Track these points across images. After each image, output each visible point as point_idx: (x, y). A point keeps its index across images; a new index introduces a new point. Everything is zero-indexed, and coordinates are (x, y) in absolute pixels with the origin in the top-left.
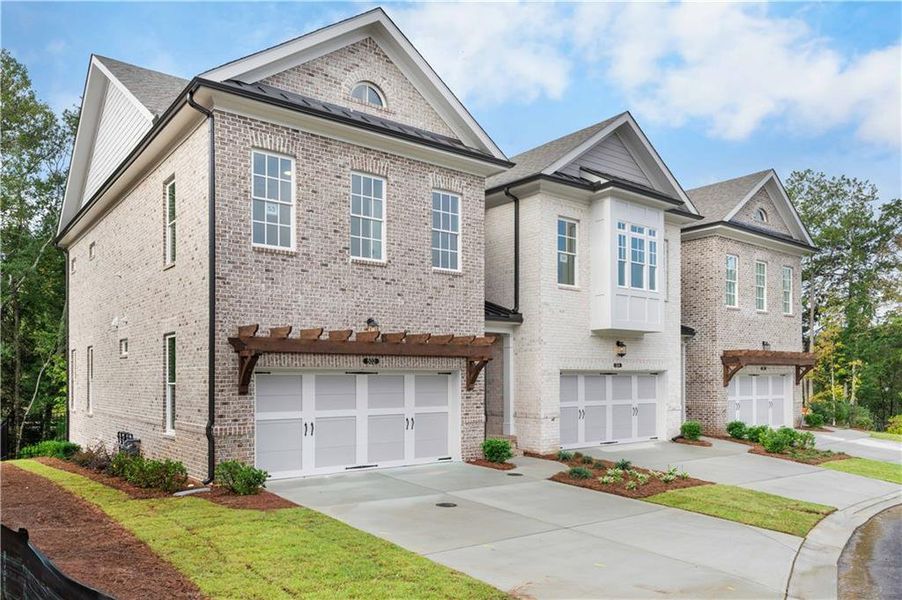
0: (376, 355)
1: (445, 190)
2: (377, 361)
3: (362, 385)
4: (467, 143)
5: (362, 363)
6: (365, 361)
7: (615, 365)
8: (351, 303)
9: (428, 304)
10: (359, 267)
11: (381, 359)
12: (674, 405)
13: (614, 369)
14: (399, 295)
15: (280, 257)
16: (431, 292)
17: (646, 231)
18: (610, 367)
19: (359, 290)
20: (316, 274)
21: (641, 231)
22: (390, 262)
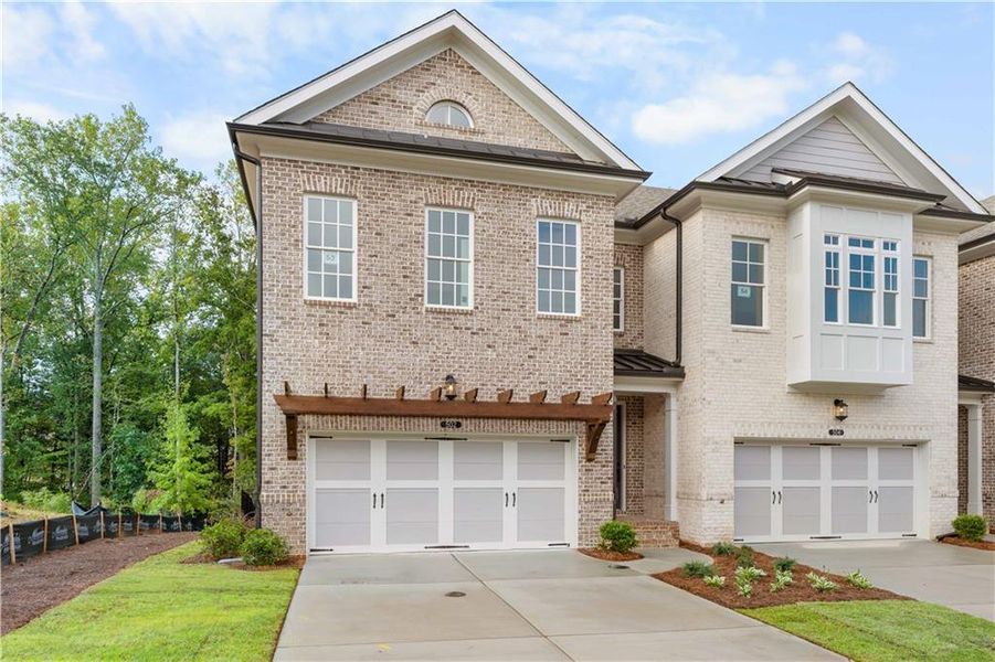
0: (458, 417)
1: (555, 217)
2: (459, 425)
3: (446, 452)
4: (587, 157)
5: (439, 426)
6: (443, 425)
7: (831, 432)
8: (425, 358)
9: (530, 357)
10: (435, 315)
11: (464, 422)
12: (945, 489)
13: (829, 436)
14: (489, 346)
15: (337, 310)
16: (534, 342)
17: (878, 245)
18: (823, 435)
19: (435, 342)
20: (380, 326)
21: (868, 244)
22: (477, 308)
